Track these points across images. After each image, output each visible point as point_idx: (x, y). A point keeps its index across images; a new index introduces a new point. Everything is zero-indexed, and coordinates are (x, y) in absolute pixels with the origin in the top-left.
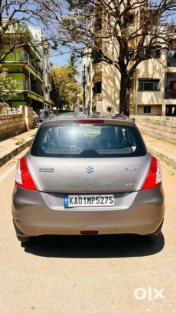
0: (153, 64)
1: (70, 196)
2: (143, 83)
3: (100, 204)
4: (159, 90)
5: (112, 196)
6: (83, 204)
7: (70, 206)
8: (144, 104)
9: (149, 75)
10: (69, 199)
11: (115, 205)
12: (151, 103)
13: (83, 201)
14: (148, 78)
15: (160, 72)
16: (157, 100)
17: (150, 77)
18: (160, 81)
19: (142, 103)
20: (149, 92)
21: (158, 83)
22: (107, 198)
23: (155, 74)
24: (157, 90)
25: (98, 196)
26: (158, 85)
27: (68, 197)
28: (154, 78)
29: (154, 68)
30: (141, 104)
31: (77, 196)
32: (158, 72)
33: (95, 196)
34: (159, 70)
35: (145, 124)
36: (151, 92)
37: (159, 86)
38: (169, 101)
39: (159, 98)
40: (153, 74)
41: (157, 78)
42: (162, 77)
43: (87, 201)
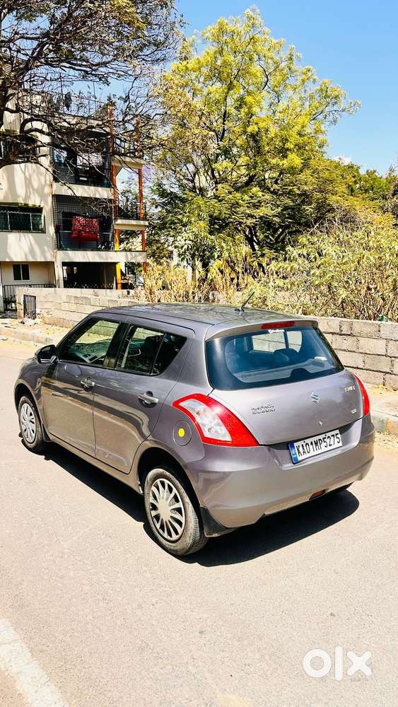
0: (24, 174)
1: (296, 444)
2: (6, 214)
3: (329, 448)
4: (43, 231)
5: (337, 431)
6: (312, 453)
7: (300, 459)
8: (15, 260)
9: (18, 197)
10: (296, 448)
11: (345, 443)
12: (31, 259)
13: (311, 446)
14: (18, 203)
15: (40, 192)
16: (43, 252)
17: (21, 201)
18: (44, 211)
19: (9, 257)
20: (22, 234)
21: (41, 216)
22: (333, 436)
23: (32, 196)
24: (38, 229)
25: (323, 436)
26: (41, 219)
27: (293, 447)
28: (31, 204)
29: (28, 183)
30: (7, 260)
31: (301, 442)
32: (37, 192)
33: (321, 437)
34: (38, 188)
35: (74, 307)
36: (26, 234)
37: (43, 222)
38: (68, 256)
39: (46, 248)
40: (27, 197)
41: (37, 205)
42: (46, 202)
43: (314, 445)
